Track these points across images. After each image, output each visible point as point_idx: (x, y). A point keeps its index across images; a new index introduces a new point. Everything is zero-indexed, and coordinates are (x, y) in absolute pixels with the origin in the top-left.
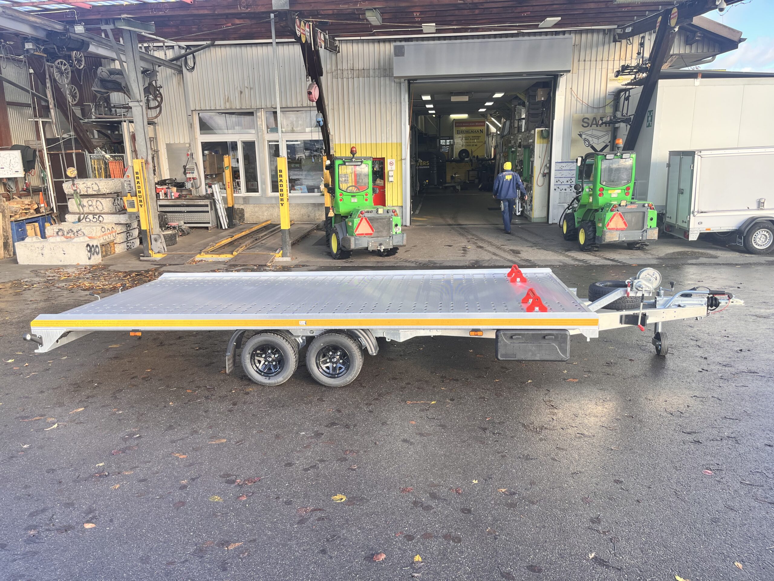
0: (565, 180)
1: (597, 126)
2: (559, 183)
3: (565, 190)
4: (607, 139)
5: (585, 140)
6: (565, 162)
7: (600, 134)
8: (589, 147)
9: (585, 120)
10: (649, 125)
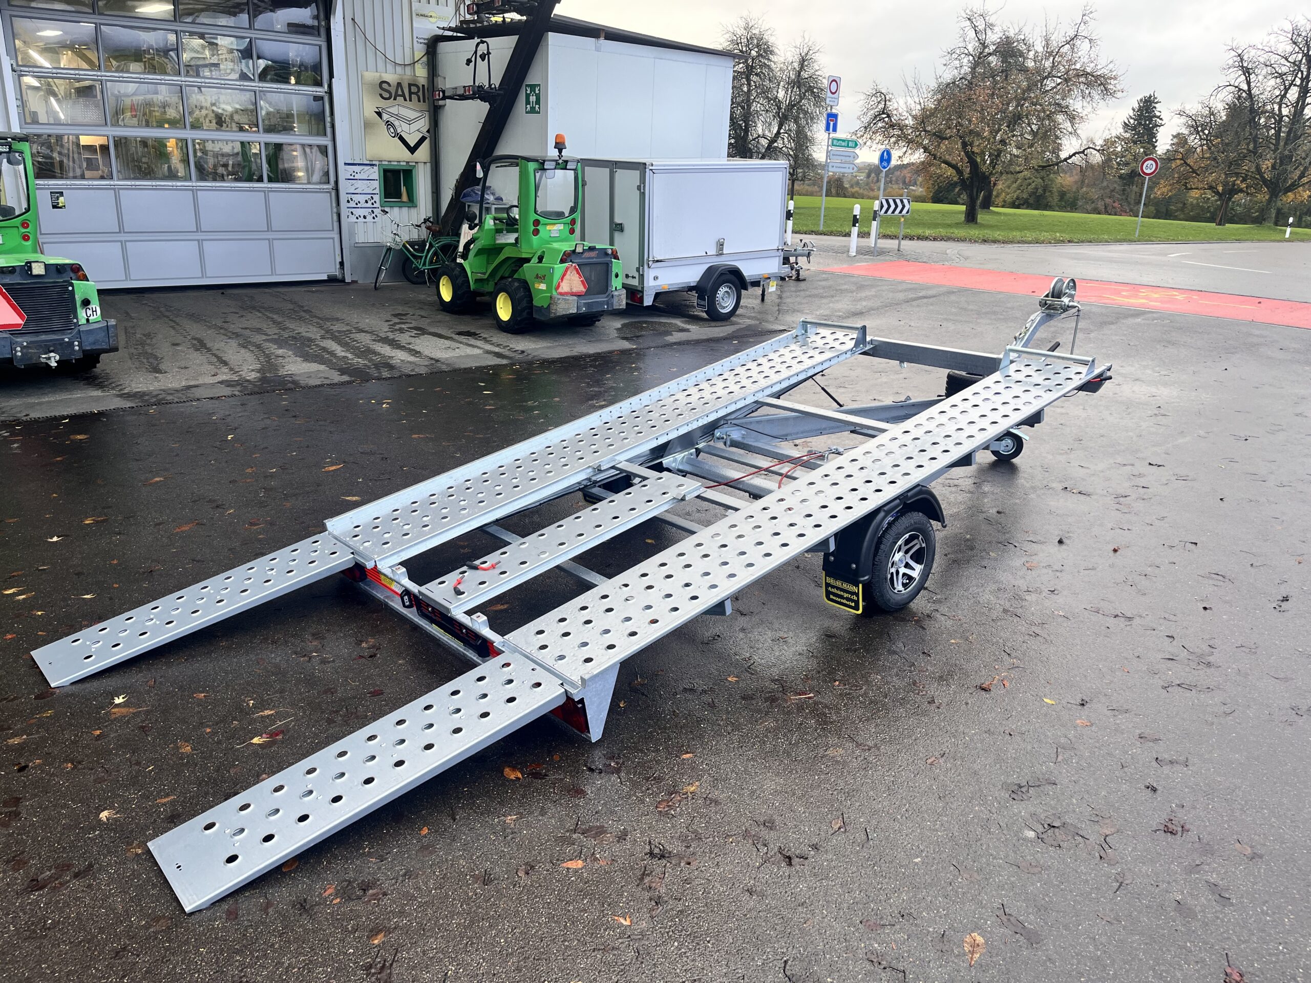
0: (362, 198)
1: (405, 100)
2: (352, 204)
3: (365, 217)
4: (422, 125)
5: (389, 124)
6: (359, 164)
7: (411, 114)
8: (396, 138)
9: (385, 86)
10: (533, 111)
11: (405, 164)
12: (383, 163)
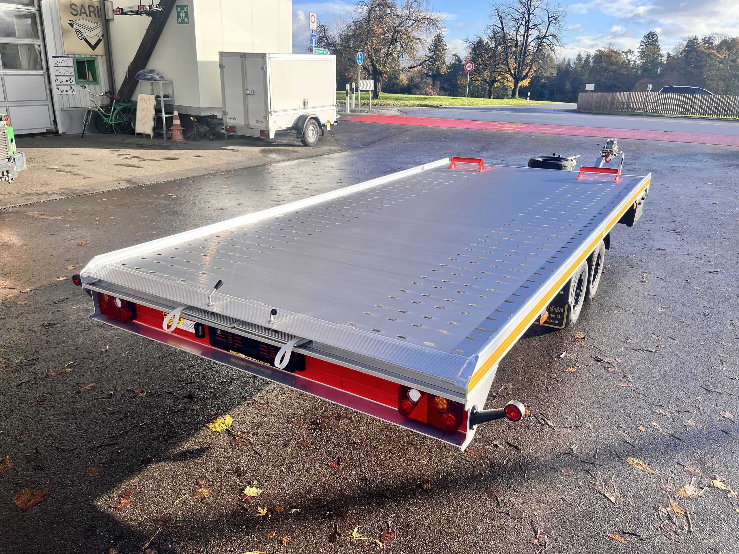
0: (64, 79)
1: (87, 16)
2: (58, 83)
3: (67, 91)
4: (98, 32)
5: (78, 31)
7: (92, 25)
8: (83, 40)
9: (73, 6)
10: (183, 22)
11: (89, 56)
12: (76, 56)
